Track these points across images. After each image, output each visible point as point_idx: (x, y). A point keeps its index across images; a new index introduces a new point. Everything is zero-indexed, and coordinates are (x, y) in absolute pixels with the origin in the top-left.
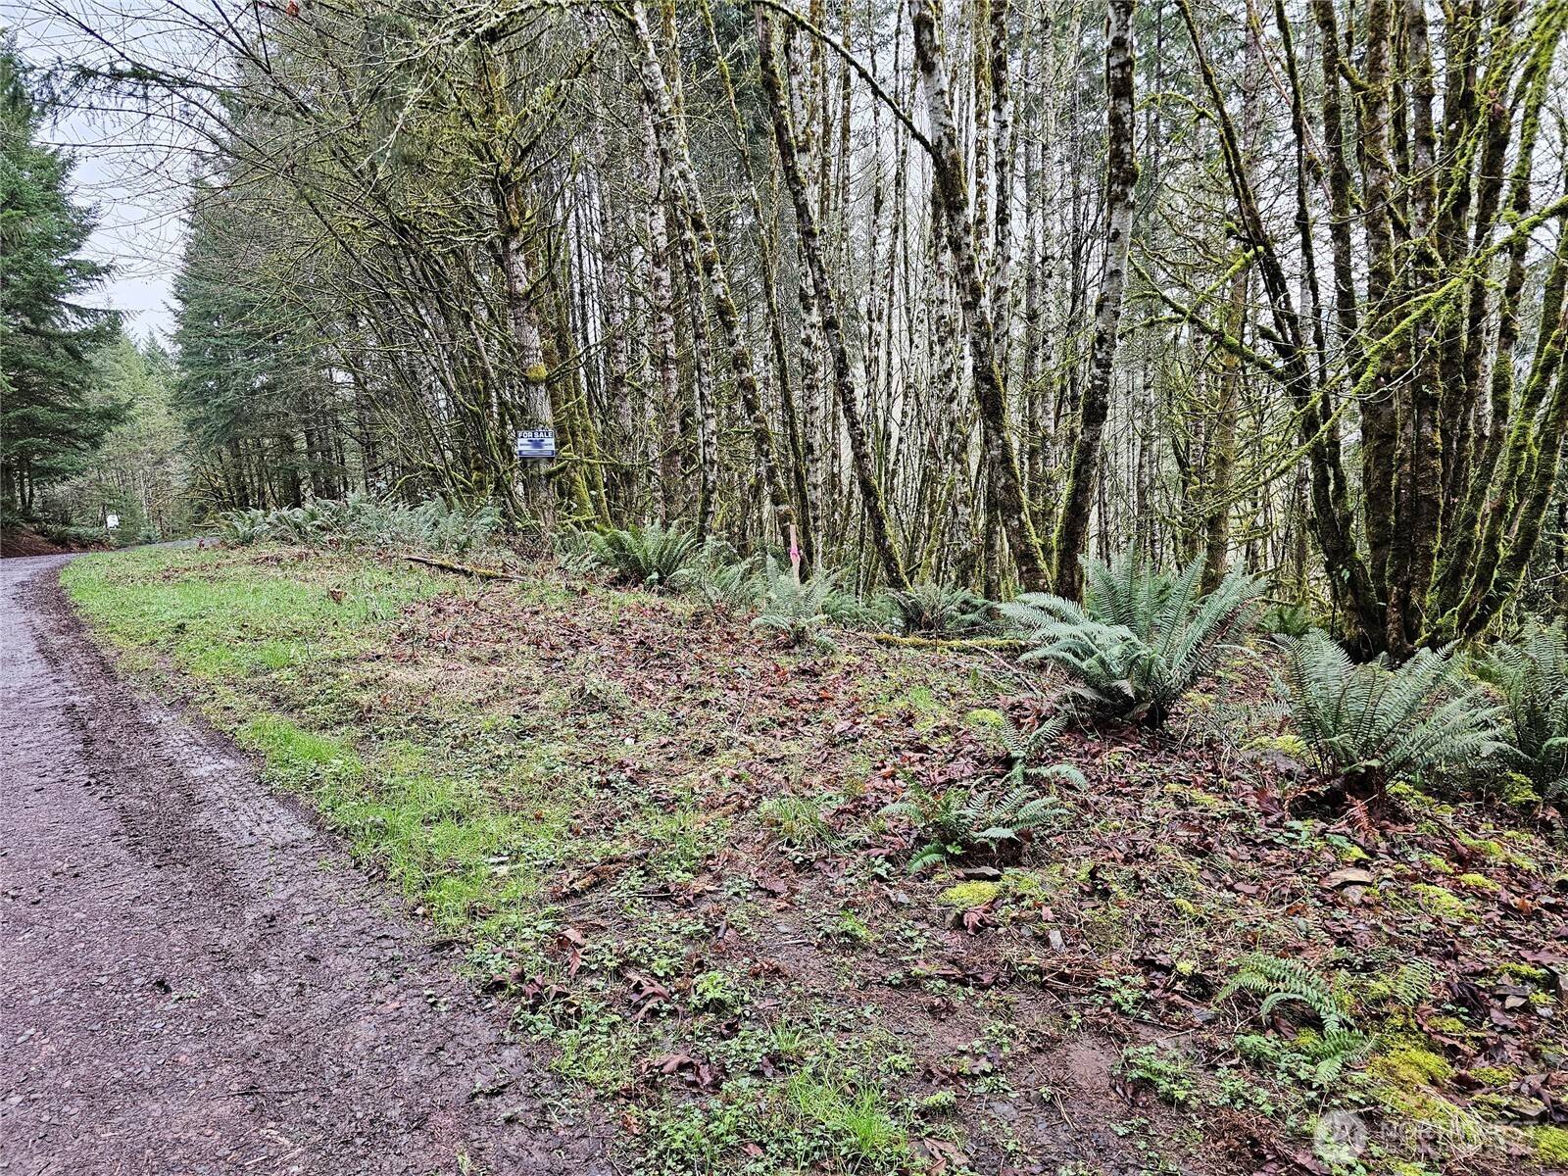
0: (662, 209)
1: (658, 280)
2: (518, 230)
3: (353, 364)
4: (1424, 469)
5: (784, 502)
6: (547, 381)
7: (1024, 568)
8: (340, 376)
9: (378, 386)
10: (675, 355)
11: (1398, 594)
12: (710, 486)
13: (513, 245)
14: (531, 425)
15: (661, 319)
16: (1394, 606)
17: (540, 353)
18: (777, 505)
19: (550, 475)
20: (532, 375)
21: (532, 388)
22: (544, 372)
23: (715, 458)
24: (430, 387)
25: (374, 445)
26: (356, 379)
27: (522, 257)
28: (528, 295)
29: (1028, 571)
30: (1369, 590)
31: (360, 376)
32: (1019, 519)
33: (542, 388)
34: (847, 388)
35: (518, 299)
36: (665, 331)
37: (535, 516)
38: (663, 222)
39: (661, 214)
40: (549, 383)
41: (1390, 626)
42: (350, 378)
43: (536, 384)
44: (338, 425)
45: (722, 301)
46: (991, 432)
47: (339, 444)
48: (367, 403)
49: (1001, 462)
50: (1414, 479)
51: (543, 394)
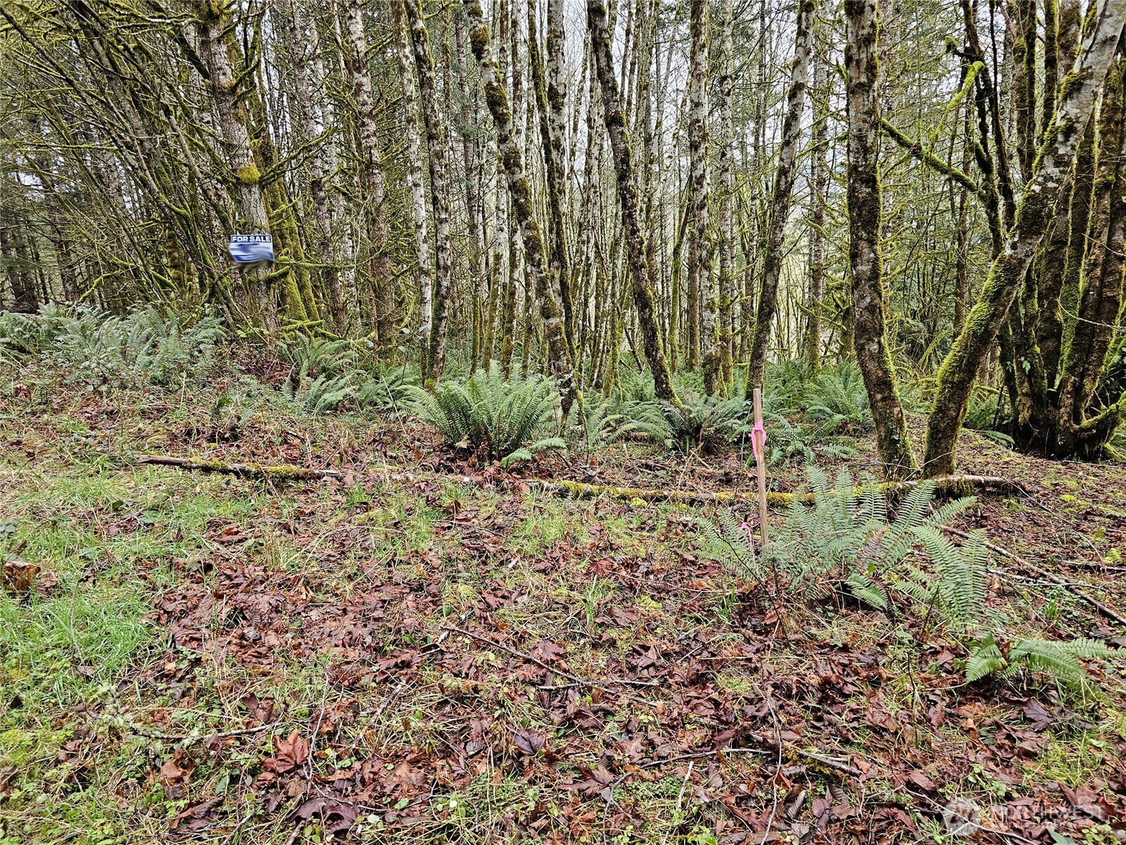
0: (359, 13)
1: (360, 85)
2: (218, 17)
3: (39, 166)
4: (1112, 273)
5: (554, 315)
6: (260, 183)
7: (879, 396)
8: (27, 180)
9: (65, 188)
10: (379, 161)
11: (1074, 384)
12: (444, 291)
13: (214, 34)
14: (246, 228)
15: (363, 124)
16: (1069, 393)
17: (251, 153)
18: (548, 318)
19: (269, 281)
20: (244, 176)
21: (245, 190)
22: (256, 174)
23: (449, 263)
24: (119, 190)
25: (67, 243)
26: (44, 182)
27: (224, 48)
28: (233, 89)
29: (883, 399)
30: (1043, 378)
31: (47, 179)
32: (879, 343)
33: (255, 189)
34: (629, 192)
35: (223, 94)
36: (368, 136)
37: (256, 324)
38: (360, 27)
39: (359, 18)
40: (263, 184)
41: (1062, 410)
42: (38, 180)
43: (248, 185)
44: (29, 223)
45: (494, 89)
46: (863, 244)
47: (32, 241)
48: (57, 204)
49: (870, 279)
50: (1102, 282)
51: (257, 196)
